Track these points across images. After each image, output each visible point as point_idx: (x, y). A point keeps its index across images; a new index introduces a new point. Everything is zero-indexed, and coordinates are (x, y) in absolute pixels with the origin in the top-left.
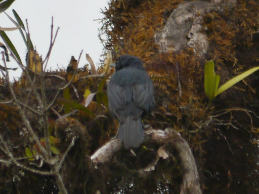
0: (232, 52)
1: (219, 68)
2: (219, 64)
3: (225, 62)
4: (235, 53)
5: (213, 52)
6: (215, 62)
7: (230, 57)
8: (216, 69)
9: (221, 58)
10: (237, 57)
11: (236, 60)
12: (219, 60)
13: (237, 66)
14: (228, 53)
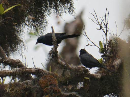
0: (7, 1)
1: (4, 6)
2: (4, 5)
3: (5, 4)
4: (8, 1)
5: (2, 1)
6: (2, 4)
7: (7, 3)
8: (3, 6)
9: (4, 3)
10: (9, 2)
11: (9, 3)
12: (4, 4)
13: (9, 5)
14: (6, 1)
